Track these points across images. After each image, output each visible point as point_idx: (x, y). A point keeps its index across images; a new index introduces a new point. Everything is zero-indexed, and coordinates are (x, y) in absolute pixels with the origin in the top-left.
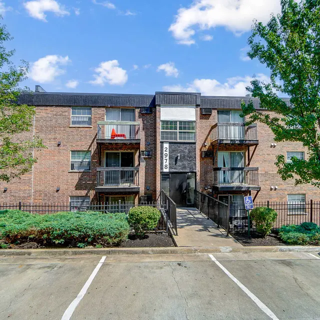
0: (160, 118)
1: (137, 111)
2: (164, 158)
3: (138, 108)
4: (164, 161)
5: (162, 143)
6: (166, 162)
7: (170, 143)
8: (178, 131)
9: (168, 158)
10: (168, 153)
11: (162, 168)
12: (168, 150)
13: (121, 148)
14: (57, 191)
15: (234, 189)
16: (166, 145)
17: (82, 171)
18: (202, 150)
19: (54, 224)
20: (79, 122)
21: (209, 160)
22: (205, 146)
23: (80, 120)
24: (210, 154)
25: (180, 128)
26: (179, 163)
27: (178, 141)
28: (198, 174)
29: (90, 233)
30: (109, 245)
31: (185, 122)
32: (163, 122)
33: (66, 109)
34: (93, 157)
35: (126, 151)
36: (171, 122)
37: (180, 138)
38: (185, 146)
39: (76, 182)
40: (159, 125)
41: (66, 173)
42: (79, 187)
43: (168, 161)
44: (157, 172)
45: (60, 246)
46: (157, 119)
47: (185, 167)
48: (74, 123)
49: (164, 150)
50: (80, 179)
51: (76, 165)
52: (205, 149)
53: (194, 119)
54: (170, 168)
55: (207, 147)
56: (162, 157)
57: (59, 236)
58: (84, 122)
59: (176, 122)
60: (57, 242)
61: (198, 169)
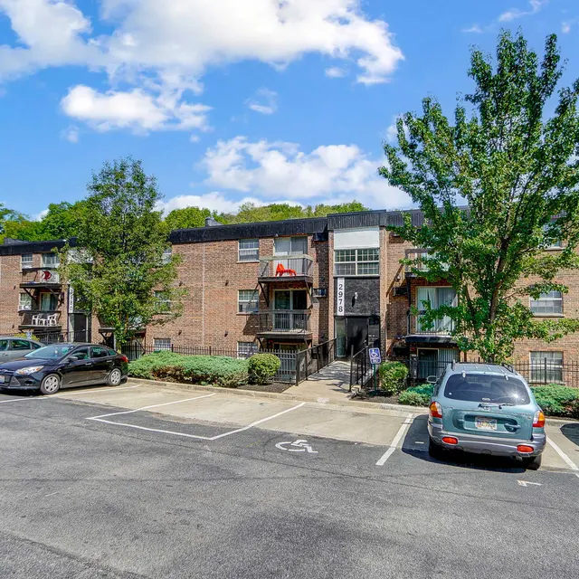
0: (333, 247)
1: (310, 238)
2: (338, 298)
3: (310, 235)
4: (339, 302)
5: (336, 278)
6: (341, 303)
7: (346, 278)
8: (356, 262)
9: (343, 298)
10: (343, 291)
11: (335, 311)
12: (343, 288)
13: (291, 286)
14: (226, 335)
15: (428, 341)
16: (341, 282)
17: (249, 313)
18: (394, 286)
19: (185, 363)
20: (247, 257)
21: (403, 300)
22: (398, 280)
23: (248, 254)
24: (404, 291)
25: (360, 259)
26: (357, 305)
27: (357, 275)
28: (383, 319)
29: (209, 373)
30: (223, 386)
31: (365, 250)
32: (337, 251)
33: (234, 242)
34: (261, 298)
35: (296, 289)
36: (347, 251)
37: (360, 272)
38: (364, 282)
39: (243, 326)
40: (333, 256)
41: (234, 315)
42: (246, 332)
43: (343, 302)
44: (330, 316)
45: (187, 382)
46: (330, 248)
47: (365, 310)
48: (241, 258)
49: (339, 287)
50: (248, 323)
51: (244, 307)
52: (397, 285)
53: (377, 245)
54: (346, 310)
55: (401, 282)
56: (335, 296)
57: (189, 374)
58: (252, 256)
59: (353, 251)
60: (186, 378)
61: (383, 312)
